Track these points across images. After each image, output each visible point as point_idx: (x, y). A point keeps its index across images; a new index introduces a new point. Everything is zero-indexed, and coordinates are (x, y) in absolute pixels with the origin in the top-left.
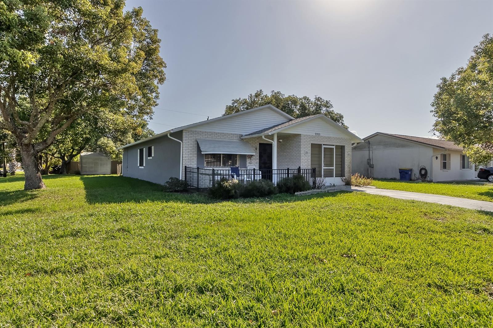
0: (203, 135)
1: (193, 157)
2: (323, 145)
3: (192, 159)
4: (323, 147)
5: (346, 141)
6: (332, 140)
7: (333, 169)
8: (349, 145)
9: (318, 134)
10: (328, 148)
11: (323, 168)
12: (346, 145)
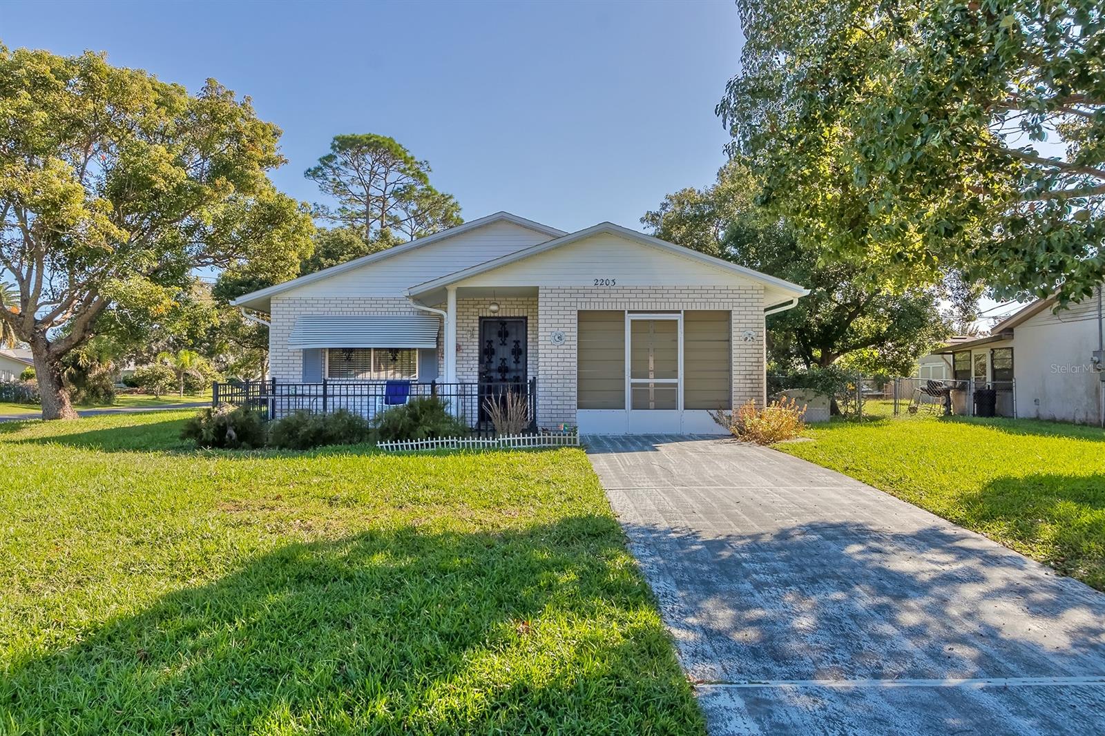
0: (318, 306)
1: (294, 358)
2: (630, 312)
3: (292, 362)
4: (629, 318)
5: (737, 296)
6: (668, 296)
7: (676, 385)
8: (752, 309)
9: (607, 282)
10: (654, 321)
11: (629, 380)
12: (735, 309)
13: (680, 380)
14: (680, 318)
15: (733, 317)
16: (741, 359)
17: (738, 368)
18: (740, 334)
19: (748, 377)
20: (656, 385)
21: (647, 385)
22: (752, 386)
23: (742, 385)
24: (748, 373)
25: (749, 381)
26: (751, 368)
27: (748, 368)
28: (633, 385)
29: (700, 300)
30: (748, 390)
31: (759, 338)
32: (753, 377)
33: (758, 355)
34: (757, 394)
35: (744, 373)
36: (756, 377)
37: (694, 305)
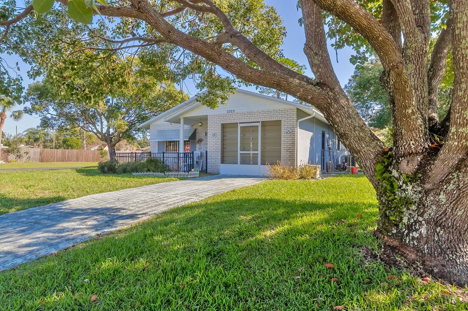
2: (240, 123)
3: (155, 146)
4: (239, 126)
5: (284, 113)
6: (255, 115)
7: (257, 154)
8: (290, 119)
9: (231, 111)
10: (253, 126)
11: (239, 152)
12: (283, 119)
13: (259, 152)
14: (259, 125)
15: (282, 123)
16: (285, 142)
17: (284, 146)
18: (285, 131)
19: (288, 150)
20: (253, 154)
21: (250, 154)
22: (290, 154)
23: (285, 154)
24: (288, 148)
25: (288, 152)
26: (290, 146)
27: (288, 146)
28: (241, 154)
29: (268, 116)
30: (288, 156)
31: (293, 132)
32: (290, 150)
33: (293, 140)
34: (292, 158)
35: (286, 148)
36: (292, 150)
37: (265, 118)
